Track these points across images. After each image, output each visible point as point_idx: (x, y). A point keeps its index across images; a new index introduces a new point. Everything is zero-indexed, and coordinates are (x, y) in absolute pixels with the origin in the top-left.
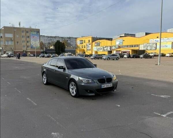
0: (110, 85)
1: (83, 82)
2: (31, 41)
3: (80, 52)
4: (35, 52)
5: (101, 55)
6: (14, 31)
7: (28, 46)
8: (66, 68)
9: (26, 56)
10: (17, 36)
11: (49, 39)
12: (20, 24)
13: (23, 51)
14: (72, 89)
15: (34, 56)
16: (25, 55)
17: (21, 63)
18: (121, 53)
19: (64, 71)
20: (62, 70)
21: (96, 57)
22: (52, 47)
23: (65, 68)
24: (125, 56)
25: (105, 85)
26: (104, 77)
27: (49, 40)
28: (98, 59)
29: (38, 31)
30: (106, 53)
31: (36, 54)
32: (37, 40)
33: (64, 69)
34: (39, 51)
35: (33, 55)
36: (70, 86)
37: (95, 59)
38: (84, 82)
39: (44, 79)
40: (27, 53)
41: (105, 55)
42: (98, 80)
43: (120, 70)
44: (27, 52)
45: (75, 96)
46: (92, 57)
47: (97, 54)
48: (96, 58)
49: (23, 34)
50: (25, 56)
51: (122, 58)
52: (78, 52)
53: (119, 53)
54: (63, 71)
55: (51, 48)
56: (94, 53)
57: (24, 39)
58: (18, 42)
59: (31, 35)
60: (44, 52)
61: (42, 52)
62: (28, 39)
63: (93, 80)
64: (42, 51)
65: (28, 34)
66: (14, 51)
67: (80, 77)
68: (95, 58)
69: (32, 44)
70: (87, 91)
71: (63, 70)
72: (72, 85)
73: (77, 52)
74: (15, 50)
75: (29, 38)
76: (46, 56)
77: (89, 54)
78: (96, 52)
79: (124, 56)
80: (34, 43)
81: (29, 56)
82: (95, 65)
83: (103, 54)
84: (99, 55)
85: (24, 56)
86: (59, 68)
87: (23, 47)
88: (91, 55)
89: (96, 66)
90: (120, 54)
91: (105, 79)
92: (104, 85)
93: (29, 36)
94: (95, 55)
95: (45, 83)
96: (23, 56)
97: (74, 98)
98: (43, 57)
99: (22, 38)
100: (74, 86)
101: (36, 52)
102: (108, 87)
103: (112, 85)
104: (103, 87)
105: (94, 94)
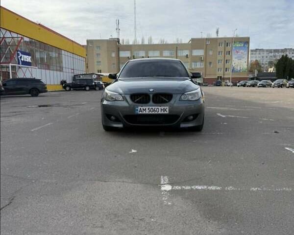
0: (161, 110)
2: (234, 59)
6: (207, 45)
7: (226, 69)
9: (219, 86)
10: (211, 53)
11: (271, 54)
12: (217, 32)
13: (218, 77)
16: (218, 84)
22: (272, 69)
26: (151, 90)
27: (271, 56)
29: (246, 41)
32: (244, 58)
34: (246, 76)
35: (232, 84)
44: (224, 79)
49: (221, 48)
55: (269, 71)
57: (220, 57)
58: (210, 63)
59: (234, 48)
60: (255, 79)
61: (252, 78)
62: (228, 57)
63: (121, 95)
65: (228, 48)
66: (204, 79)
69: (234, 65)
74: (205, 76)
75: (229, 54)
76: (249, 85)
80: (237, 63)
81: (225, 86)
85: (217, 85)
87: (218, 71)
92: (144, 108)
93: (229, 52)
98: (244, 86)
99: (218, 55)
102: (156, 113)
103: (167, 110)
104: (140, 113)
105: (121, 126)
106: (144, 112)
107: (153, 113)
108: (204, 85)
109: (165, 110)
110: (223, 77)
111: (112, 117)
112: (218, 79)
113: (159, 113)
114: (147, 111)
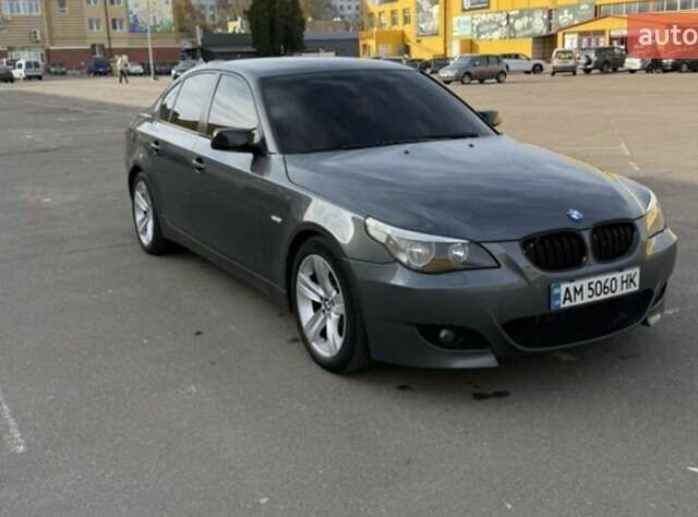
0: (621, 282)
1: (397, 260)
3: (380, 47)
4: (147, 50)
5: (499, 59)
7: (114, 20)
8: (271, 146)
9: (105, 74)
13: (93, 46)
14: (316, 306)
15: (147, 73)
16: (101, 69)
17: (66, 111)
18: (607, 45)
19: (255, 164)
20: (240, 161)
21: (472, 70)
22: (238, 24)
23: (263, 140)
24: (633, 62)
25: (585, 283)
26: (575, 214)
28: (482, 81)
30: (526, 48)
31: (151, 62)
33: (259, 152)
34: (171, 44)
35: (139, 69)
36: (300, 285)
37: (463, 83)
38: (404, 258)
39: (139, 217)
40: (112, 56)
41: (517, 57)
42: (525, 243)
43: (623, 146)
44: (111, 53)
45: (337, 366)
46: (445, 73)
47: (474, 54)
48: (468, 74)
50: (101, 74)
51: (615, 70)
52: (373, 48)
53: (593, 45)
54: (247, 169)
55: (230, 30)
56: (455, 51)
60: (199, 53)
61: (188, 51)
63: (478, 243)
64: (189, 46)
66: (48, 51)
67: (371, 222)
68: (467, 79)
69: (135, 11)
70: (430, 332)
71: (249, 156)
72: (314, 278)
73: (365, 46)
74: (52, 44)
77: (427, 57)
78: (470, 45)
79: (627, 60)
80: (143, 6)
82: (484, 116)
83: (509, 56)
84: (488, 57)
85: (98, 74)
86: (222, 141)
87: (91, 27)
88: (442, 62)
89: (492, 126)
90: (605, 49)
91: (586, 235)
92: (577, 284)
94: (466, 62)
95: (147, 238)
96: (90, 72)
97: (328, 377)
100: (329, 286)
101: (154, 49)
102: (610, 295)
103: (637, 280)
104: (568, 304)
105: (487, 361)
106: (579, 301)
107: (603, 296)
108: (56, 73)
109: (632, 281)
110: (107, 46)
111: (443, 334)
112: (94, 53)
113: (617, 293)
114: (587, 292)
